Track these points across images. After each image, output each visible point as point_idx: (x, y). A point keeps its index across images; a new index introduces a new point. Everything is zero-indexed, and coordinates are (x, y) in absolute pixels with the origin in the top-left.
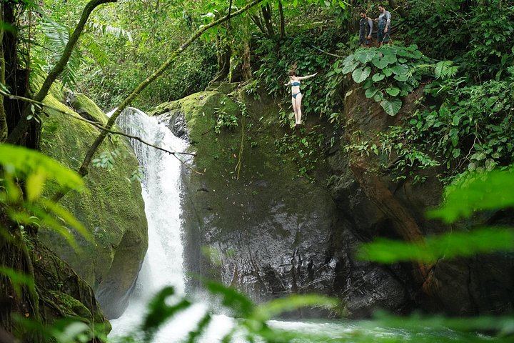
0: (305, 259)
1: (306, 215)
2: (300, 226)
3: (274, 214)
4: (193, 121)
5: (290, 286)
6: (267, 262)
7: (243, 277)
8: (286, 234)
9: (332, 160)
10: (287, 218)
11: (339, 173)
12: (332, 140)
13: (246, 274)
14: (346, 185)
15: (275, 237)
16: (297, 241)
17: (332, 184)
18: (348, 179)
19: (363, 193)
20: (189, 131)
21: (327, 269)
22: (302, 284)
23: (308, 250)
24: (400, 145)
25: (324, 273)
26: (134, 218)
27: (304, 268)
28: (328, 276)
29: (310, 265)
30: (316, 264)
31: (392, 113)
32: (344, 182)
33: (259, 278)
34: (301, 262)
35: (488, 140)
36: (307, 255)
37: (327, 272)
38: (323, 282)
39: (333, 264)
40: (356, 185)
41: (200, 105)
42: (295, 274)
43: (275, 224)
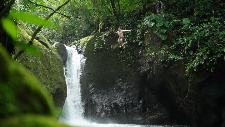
0: (130, 100)
1: (130, 83)
2: (128, 87)
3: (117, 82)
4: (85, 47)
5: (125, 111)
6: (115, 101)
7: (105, 107)
8: (122, 90)
9: (140, 61)
10: (122, 84)
11: (143, 65)
12: (140, 52)
13: (106, 106)
14: (146, 70)
15: (118, 92)
16: (127, 93)
17: (140, 70)
18: (147, 68)
19: (153, 72)
20: (83, 51)
21: (139, 104)
22: (129, 110)
23: (131, 96)
24: (168, 52)
25: (138, 105)
26: (61, 83)
27: (130, 103)
28: (139, 106)
29: (132, 102)
30: (134, 102)
31: (164, 39)
32: (145, 69)
33: (112, 108)
34: (128, 101)
35: (203, 48)
36: (131, 99)
37: (139, 105)
38: (138, 109)
39: (141, 102)
40: (150, 70)
41: (87, 41)
42: (126, 106)
43: (118, 86)
